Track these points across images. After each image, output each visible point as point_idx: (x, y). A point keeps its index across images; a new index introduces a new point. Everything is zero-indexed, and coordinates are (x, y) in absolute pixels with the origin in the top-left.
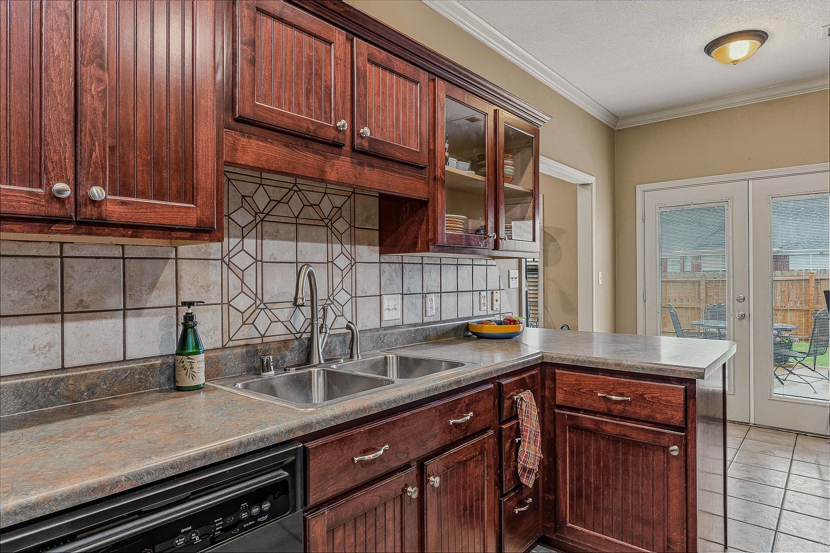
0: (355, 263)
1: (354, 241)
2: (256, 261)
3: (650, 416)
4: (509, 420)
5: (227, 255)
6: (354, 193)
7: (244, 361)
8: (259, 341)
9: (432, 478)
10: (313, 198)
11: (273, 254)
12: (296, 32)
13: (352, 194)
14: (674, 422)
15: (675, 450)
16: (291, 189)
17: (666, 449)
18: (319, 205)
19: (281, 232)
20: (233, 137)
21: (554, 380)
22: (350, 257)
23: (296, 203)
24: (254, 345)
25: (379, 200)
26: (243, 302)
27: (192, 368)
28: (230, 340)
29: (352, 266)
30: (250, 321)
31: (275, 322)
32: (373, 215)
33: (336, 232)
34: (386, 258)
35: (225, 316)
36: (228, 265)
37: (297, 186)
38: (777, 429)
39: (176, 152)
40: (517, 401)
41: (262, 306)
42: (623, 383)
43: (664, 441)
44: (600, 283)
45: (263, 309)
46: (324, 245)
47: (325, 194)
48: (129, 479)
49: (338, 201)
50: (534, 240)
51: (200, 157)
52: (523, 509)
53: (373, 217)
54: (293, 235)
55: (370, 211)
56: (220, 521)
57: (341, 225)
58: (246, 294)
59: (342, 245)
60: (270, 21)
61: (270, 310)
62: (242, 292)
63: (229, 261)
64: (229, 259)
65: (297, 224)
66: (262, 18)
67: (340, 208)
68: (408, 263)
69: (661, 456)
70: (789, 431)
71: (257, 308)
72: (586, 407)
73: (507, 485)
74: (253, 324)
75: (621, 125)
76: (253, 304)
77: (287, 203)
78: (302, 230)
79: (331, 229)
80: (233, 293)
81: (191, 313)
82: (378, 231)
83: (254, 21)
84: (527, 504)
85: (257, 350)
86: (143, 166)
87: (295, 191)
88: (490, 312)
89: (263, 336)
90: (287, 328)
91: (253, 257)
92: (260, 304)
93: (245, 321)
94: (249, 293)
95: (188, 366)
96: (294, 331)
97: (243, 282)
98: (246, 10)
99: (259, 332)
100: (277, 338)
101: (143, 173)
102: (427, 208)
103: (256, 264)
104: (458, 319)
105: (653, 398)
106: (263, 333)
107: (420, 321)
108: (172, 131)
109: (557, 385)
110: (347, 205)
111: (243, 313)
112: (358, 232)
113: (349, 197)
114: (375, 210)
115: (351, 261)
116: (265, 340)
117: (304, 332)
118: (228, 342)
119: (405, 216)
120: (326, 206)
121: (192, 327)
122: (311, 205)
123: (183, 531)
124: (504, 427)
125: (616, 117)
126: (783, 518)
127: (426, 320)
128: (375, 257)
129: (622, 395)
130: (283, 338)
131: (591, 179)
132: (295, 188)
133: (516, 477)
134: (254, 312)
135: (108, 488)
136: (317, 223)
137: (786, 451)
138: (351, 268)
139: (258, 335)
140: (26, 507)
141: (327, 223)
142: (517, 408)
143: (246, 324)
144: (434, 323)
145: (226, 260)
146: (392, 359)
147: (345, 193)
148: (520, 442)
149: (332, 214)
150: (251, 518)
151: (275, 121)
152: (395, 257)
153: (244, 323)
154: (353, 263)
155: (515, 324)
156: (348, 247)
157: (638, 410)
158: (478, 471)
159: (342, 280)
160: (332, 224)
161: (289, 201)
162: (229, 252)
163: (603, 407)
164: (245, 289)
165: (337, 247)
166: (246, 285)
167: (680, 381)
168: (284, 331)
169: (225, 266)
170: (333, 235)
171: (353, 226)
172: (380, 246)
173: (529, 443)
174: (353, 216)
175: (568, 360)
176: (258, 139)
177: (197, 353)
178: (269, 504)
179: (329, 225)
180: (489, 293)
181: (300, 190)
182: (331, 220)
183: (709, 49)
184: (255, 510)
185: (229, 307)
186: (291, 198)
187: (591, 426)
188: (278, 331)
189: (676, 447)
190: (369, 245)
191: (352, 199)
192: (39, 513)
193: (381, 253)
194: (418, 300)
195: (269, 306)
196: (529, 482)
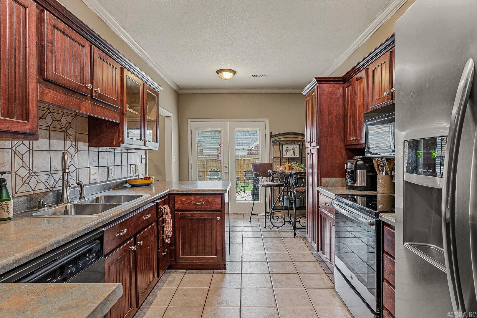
0: (78, 151)
1: (77, 140)
2: (30, 149)
3: (210, 208)
4: (160, 217)
5: (14, 146)
6: (76, 115)
7: (25, 204)
8: (31, 193)
9: (139, 242)
10: (57, 117)
11: (38, 146)
12: (69, 39)
13: (75, 116)
14: (218, 209)
15: (219, 218)
16: (47, 112)
17: (216, 218)
18: (60, 121)
19: (42, 134)
20: (42, 88)
21: (174, 200)
22: (75, 148)
23: (49, 119)
24: (30, 195)
25: (88, 119)
26: (23, 172)
27: (8, 208)
28: (16, 193)
29: (76, 153)
30: (27, 182)
31: (39, 182)
32: (85, 127)
33: (68, 135)
34: (92, 149)
35: (14, 180)
36: (15, 152)
37: (49, 110)
38: (237, 213)
39: (19, 94)
40: (162, 209)
41: (33, 174)
42: (201, 198)
43: (215, 216)
44: (175, 161)
45: (33, 175)
46: (63, 142)
47: (63, 115)
48: (49, 247)
49: (70, 119)
50: (157, 142)
51: (30, 98)
52: (165, 253)
53: (85, 128)
54: (48, 136)
55: (84, 125)
56: (81, 262)
57: (71, 132)
58: (24, 168)
59: (71, 142)
60: (59, 32)
61: (37, 176)
62: (22, 166)
63: (15, 149)
64: (15, 148)
65: (50, 130)
66: (55, 30)
67: (70, 123)
68: (101, 151)
69: (214, 221)
70: (241, 213)
71: (30, 175)
72: (187, 209)
73: (161, 244)
74: (28, 184)
75: (181, 92)
76: (28, 173)
77: (45, 119)
78: (52, 133)
79: (66, 133)
80: (17, 167)
81: (4, 178)
82: (88, 135)
83: (53, 32)
84: (166, 251)
85: (32, 197)
86: (4, 101)
87: (49, 113)
88: (135, 175)
89: (34, 190)
90: (46, 185)
91: (28, 148)
92: (32, 173)
93: (24, 183)
94: (26, 167)
95: (5, 207)
96: (49, 187)
97: (23, 161)
98: (49, 26)
99: (31, 188)
100: (41, 191)
101: (4, 104)
102: (119, 126)
103: (30, 151)
104: (122, 178)
105: (211, 201)
106: (33, 188)
107: (106, 180)
108: (17, 83)
109: (176, 202)
110: (73, 121)
111: (23, 178)
112: (79, 135)
113: (75, 117)
114: (86, 125)
115: (76, 150)
116: (35, 192)
117: (54, 187)
118: (15, 194)
119: (105, 129)
120: (64, 120)
121: (5, 186)
122: (57, 120)
123: (70, 266)
124: (159, 220)
125: (180, 88)
126: (243, 240)
127: (109, 179)
128: (86, 148)
129: (201, 202)
130: (43, 191)
131: (171, 115)
132: (49, 111)
133: (163, 240)
134: (29, 177)
135: (43, 251)
136: (59, 130)
137: (241, 220)
138: (76, 154)
139: (31, 190)
140: (17, 260)
141: (64, 130)
142: (162, 212)
143: (24, 184)
144: (112, 180)
145: (14, 148)
146: (102, 197)
147: (73, 115)
148: (164, 226)
149: (66, 125)
150: (90, 259)
151: (62, 82)
152: (95, 149)
153: (23, 184)
154: (77, 151)
155: (150, 179)
156: (74, 142)
157: (206, 206)
158: (152, 239)
159: (72, 160)
160: (66, 131)
161: (46, 118)
162: (15, 144)
163: (194, 207)
164: (24, 165)
165: (69, 143)
166: (24, 163)
167: (220, 194)
168: (44, 187)
169: (13, 152)
170: (67, 137)
171: (76, 132)
172: (89, 142)
173: (169, 225)
174: (76, 127)
175: (180, 191)
176: (53, 90)
177: (9, 200)
178: (95, 254)
179: (65, 131)
180: (134, 165)
181: (51, 112)
182: (66, 129)
183: (218, 72)
184: (91, 257)
185: (15, 175)
186: (47, 116)
187: (189, 215)
188: (41, 187)
189: (219, 217)
190: (84, 142)
191: (76, 119)
192: (22, 263)
193: (89, 146)
194: (105, 169)
195: (36, 174)
196: (168, 241)
